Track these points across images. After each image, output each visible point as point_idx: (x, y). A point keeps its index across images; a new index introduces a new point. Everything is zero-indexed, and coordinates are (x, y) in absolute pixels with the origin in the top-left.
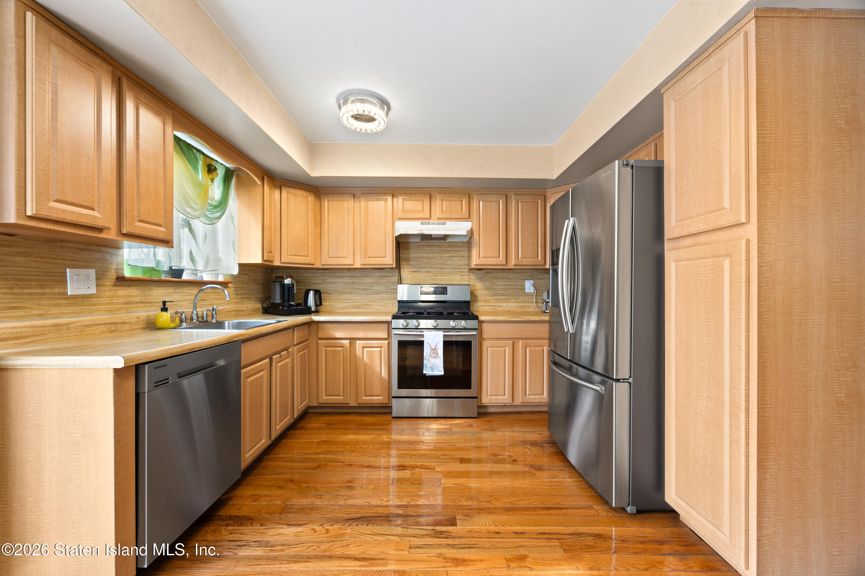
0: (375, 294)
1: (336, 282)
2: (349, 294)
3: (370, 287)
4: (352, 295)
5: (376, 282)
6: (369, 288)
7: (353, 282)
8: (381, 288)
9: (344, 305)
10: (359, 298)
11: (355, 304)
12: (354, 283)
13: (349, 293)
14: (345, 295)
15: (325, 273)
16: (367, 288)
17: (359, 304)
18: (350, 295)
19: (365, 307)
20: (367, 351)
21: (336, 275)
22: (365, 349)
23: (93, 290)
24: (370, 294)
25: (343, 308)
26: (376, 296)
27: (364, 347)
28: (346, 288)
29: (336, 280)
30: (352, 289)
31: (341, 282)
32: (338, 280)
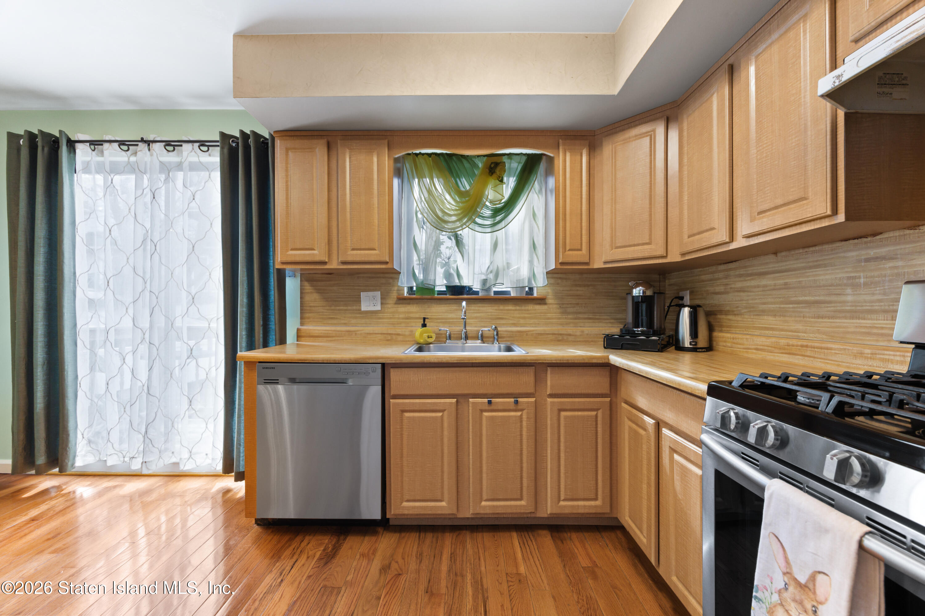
0: (845, 318)
1: (748, 287)
2: (775, 316)
3: (830, 295)
4: (782, 318)
5: (849, 278)
6: (827, 298)
7: (786, 284)
8: (868, 298)
9: (760, 341)
10: (800, 327)
11: (783, 342)
12: (786, 287)
13: (774, 313)
14: (766, 317)
16: (822, 298)
17: (791, 342)
18: (778, 318)
19: (808, 353)
21: (750, 270)
23: (378, 308)
24: (829, 318)
25: (757, 349)
26: (850, 324)
28: (769, 300)
29: (748, 284)
30: (782, 303)
31: (758, 286)
32: (753, 283)
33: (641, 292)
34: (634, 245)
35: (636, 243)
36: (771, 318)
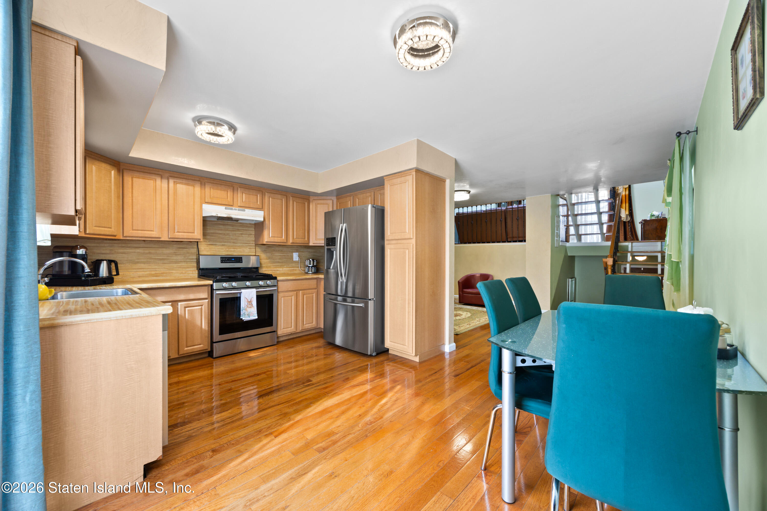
0: (173, 264)
1: (128, 252)
2: (144, 264)
3: (168, 257)
4: (148, 264)
5: (174, 252)
6: (167, 258)
7: (150, 252)
8: (180, 258)
9: (140, 273)
10: (156, 267)
11: (153, 272)
12: (150, 253)
13: (144, 263)
14: (139, 264)
15: (115, 243)
16: (165, 258)
17: (157, 272)
18: (146, 265)
19: (165, 275)
20: (188, 310)
21: (129, 245)
22: (187, 309)
24: (168, 264)
25: (139, 277)
26: (175, 265)
27: (185, 307)
28: (141, 258)
29: (128, 251)
30: (148, 259)
31: (135, 252)
32: (131, 251)
33: (84, 251)
34: (104, 227)
35: (105, 226)
36: (143, 265)
